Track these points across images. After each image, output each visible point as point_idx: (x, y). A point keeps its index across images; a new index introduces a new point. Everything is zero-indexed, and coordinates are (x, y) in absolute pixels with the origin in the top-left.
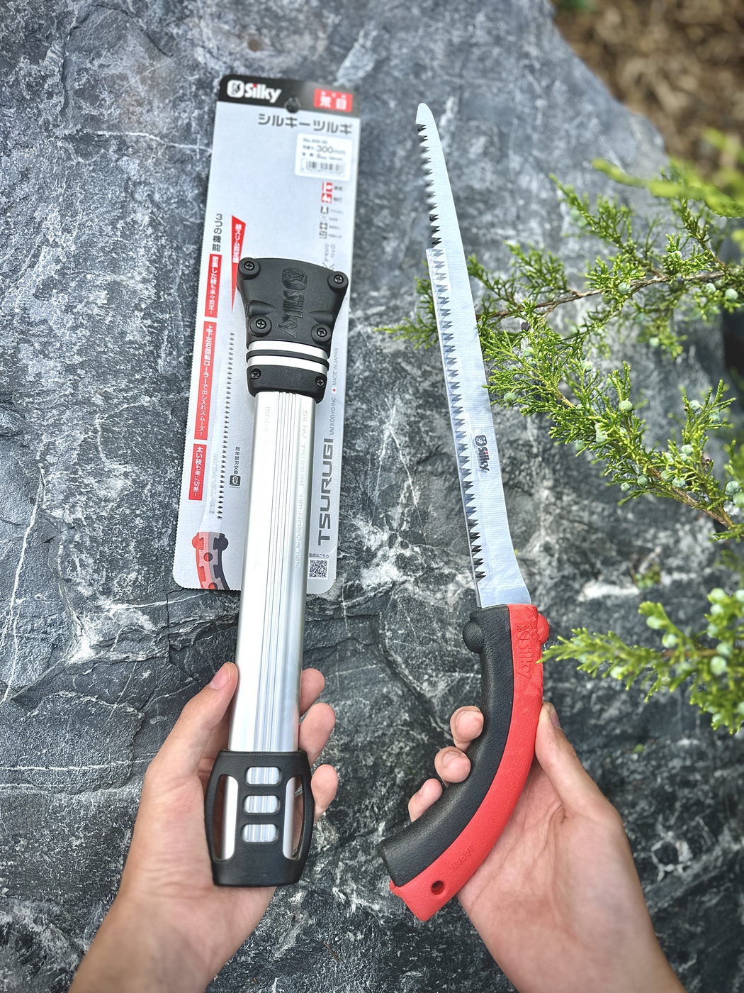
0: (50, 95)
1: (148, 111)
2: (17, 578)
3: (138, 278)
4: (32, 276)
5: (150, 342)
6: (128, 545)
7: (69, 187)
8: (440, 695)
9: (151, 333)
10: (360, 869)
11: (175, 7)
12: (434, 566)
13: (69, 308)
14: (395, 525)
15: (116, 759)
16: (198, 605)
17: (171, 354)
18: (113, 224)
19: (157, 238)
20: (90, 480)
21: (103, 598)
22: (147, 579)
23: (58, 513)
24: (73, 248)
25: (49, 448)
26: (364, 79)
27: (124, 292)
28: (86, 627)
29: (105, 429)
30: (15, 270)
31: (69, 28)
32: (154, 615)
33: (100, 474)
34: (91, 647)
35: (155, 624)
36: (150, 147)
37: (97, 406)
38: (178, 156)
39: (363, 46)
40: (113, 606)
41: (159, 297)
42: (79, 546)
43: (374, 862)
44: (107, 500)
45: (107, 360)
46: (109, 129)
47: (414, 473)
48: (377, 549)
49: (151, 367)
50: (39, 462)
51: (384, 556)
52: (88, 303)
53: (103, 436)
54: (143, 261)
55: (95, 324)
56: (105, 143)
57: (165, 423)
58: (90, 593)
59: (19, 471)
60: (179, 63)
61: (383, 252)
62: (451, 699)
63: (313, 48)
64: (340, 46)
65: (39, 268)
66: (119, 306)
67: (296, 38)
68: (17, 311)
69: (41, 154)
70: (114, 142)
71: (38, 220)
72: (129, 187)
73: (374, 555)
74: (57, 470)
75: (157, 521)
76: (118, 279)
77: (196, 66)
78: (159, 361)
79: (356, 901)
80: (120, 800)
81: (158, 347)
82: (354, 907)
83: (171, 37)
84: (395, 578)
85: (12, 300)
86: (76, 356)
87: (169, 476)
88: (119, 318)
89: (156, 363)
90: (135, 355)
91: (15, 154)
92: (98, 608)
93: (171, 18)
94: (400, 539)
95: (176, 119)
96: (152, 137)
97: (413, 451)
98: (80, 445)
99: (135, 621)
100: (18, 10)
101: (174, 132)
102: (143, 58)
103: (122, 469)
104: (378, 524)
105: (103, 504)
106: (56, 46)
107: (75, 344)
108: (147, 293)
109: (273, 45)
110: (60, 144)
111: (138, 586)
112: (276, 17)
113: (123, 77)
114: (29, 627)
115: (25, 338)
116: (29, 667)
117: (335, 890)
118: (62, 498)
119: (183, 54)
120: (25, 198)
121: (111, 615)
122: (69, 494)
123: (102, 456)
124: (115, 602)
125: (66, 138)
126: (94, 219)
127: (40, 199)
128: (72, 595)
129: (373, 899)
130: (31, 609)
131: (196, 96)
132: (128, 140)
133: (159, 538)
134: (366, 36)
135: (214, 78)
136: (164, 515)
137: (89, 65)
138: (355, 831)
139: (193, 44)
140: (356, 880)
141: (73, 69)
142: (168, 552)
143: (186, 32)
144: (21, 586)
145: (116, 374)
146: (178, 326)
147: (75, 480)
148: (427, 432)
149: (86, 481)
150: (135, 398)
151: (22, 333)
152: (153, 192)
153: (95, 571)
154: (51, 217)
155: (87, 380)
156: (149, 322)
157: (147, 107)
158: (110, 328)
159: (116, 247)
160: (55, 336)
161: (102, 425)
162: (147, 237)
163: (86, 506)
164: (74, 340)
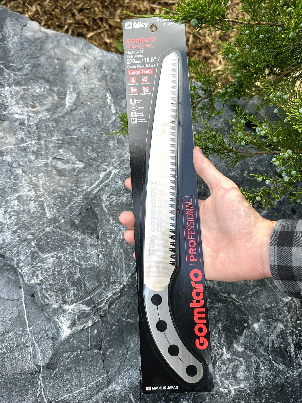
1: (6, 139)
2: (26, 319)
3: (27, 191)
5: (41, 209)
6: (65, 282)
9: (40, 206)
10: (226, 373)
13: (5, 212)
15: (100, 376)
16: (103, 292)
17: (50, 211)
18: (9, 178)
19: (28, 175)
20: (39, 264)
21: (64, 305)
22: (78, 291)
23: (32, 282)
25: (19, 261)
26: (76, 100)
27: (24, 197)
28: (63, 321)
29: (37, 245)
32: (87, 303)
33: (42, 261)
34: (68, 328)
35: (90, 307)
36: (12, 150)
37: (31, 239)
38: (23, 148)
39: (70, 92)
40: (70, 307)
41: (37, 194)
42: (46, 290)
43: (230, 366)
44: (49, 269)
45: (27, 222)
49: (45, 218)
50: (17, 267)
52: (12, 207)
53: (37, 248)
54: (26, 185)
55: (17, 213)
57: (59, 234)
58: (58, 306)
60: (10, 121)
61: (110, 146)
63: (54, 100)
64: (63, 95)
66: (23, 203)
67: (47, 99)
72: (9, 164)
74: (25, 267)
75: (72, 268)
76: (19, 195)
77: (16, 120)
78: (47, 214)
79: (232, 388)
80: (110, 393)
81: (44, 210)
82: (233, 392)
83: (4, 115)
86: (15, 227)
87: (69, 251)
88: (25, 206)
89: (46, 216)
90: (37, 216)
92: (64, 311)
93: (2, 110)
95: (17, 138)
96: (11, 146)
98: (30, 254)
99: (81, 309)
101: (18, 142)
103: (50, 255)
105: (48, 270)
107: (13, 223)
108: (32, 194)
109: (40, 104)
111: (76, 295)
112: (37, 96)
114: (40, 336)
116: (46, 353)
117: (221, 389)
118: (31, 275)
119: (11, 118)
121: (70, 311)
122: (34, 273)
123: (40, 254)
124: (70, 305)
129: (239, 383)
130: (37, 329)
131: (21, 128)
132: (3, 151)
133: (76, 274)
134: (69, 88)
135: (24, 121)
136: (73, 265)
138: (215, 358)
139: (13, 114)
140: (227, 379)
142: (81, 278)
143: (9, 112)
144: (29, 322)
145: (33, 226)
146: (48, 200)
147: (34, 267)
149: (38, 266)
150: (44, 230)
152: (19, 163)
153: (56, 296)
155: (23, 232)
156: (37, 203)
158: (24, 211)
159: (14, 185)
160: (4, 224)
161: (35, 244)
162: (23, 176)
163: (42, 274)
164: (12, 222)
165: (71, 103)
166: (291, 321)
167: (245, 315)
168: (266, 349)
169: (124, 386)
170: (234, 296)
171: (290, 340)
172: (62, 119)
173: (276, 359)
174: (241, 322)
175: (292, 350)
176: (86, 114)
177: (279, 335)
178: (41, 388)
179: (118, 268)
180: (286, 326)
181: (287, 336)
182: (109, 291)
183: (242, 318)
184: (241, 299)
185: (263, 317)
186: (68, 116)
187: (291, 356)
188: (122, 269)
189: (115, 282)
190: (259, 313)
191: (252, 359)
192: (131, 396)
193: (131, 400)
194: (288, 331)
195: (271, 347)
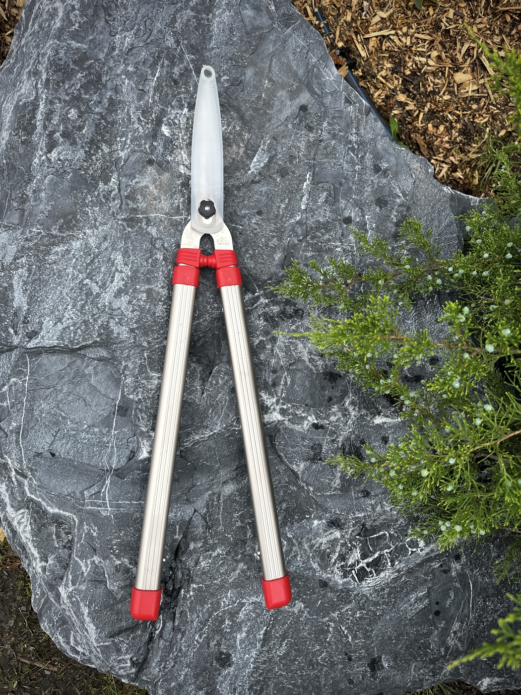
0: (114, 199)
1: (159, 203)
2: (114, 422)
3: (160, 286)
4: (112, 287)
5: (166, 316)
7: (125, 243)
8: (301, 470)
9: (167, 311)
11: (169, 145)
12: (298, 413)
13: (130, 302)
14: (279, 395)
16: (192, 433)
18: (147, 261)
19: (167, 266)
20: (144, 381)
21: (152, 432)
23: (131, 397)
24: (129, 274)
25: (126, 367)
26: (264, 167)
27: (154, 293)
28: (145, 444)
29: (149, 357)
30: (104, 284)
31: (120, 165)
33: (148, 379)
34: (147, 452)
36: (161, 220)
37: (145, 347)
38: (174, 222)
39: (263, 150)
42: (141, 411)
44: (151, 390)
45: (148, 325)
46: (142, 214)
47: (288, 370)
48: (271, 406)
50: (122, 374)
51: (274, 409)
52: (138, 299)
53: (148, 361)
54: (161, 278)
55: (142, 309)
56: (140, 221)
58: (146, 430)
59: (112, 375)
60: (172, 175)
62: (307, 472)
63: (238, 153)
64: (251, 151)
65: (115, 283)
66: (152, 300)
67: (229, 148)
68: (107, 304)
69: (112, 227)
70: (144, 220)
71: (112, 260)
72: (153, 241)
73: (270, 409)
74: (130, 377)
76: (151, 287)
77: (180, 175)
83: (168, 162)
84: (279, 419)
85: (104, 298)
86: (134, 324)
88: (152, 306)
90: (159, 322)
91: (100, 228)
92: (150, 436)
93: (167, 152)
94: (281, 401)
95: (173, 204)
96: (162, 215)
97: (287, 360)
98: (139, 366)
100: (97, 160)
101: (172, 211)
102: (155, 175)
103: (157, 376)
104: (271, 394)
106: (115, 175)
107: (134, 319)
108: (164, 293)
110: (120, 222)
113: (147, 187)
114: (121, 443)
115: (112, 317)
116: (121, 460)
117: (255, 554)
118: (132, 389)
119: (174, 170)
120: (106, 249)
122: (136, 388)
123: (148, 370)
125: (122, 220)
126: (137, 259)
127: (113, 250)
128: (139, 431)
130: (121, 436)
131: (181, 191)
132: (151, 218)
134: (264, 143)
135: (189, 180)
137: (131, 183)
139: (178, 164)
141: (123, 185)
143: (175, 158)
144: (116, 425)
145: (152, 331)
147: (137, 382)
148: (294, 350)
149: (142, 382)
150: (161, 342)
151: (110, 314)
152: (164, 243)
153: (148, 421)
154: (119, 258)
155: (140, 335)
156: (166, 306)
157: (158, 201)
158: (149, 311)
159: (149, 272)
160: (125, 315)
161: (147, 356)
162: (163, 266)
163: (143, 393)
164: (133, 317)
165: (256, 170)
166: (351, 534)
167: (312, 508)
168: (312, 546)
169: (175, 516)
170: (311, 489)
171: (338, 549)
172: (236, 192)
173: (315, 558)
174: (304, 512)
175: (335, 557)
176: (268, 197)
177: (330, 541)
178: (106, 487)
179: (216, 414)
180: (342, 536)
181: (337, 545)
182: (197, 434)
183: (307, 509)
184: (316, 495)
185: (326, 519)
186: (245, 190)
187: (330, 561)
188: (219, 417)
189: (207, 427)
190: (326, 513)
191: (294, 549)
192: (178, 527)
193: (176, 530)
194: (342, 541)
195: (317, 548)
